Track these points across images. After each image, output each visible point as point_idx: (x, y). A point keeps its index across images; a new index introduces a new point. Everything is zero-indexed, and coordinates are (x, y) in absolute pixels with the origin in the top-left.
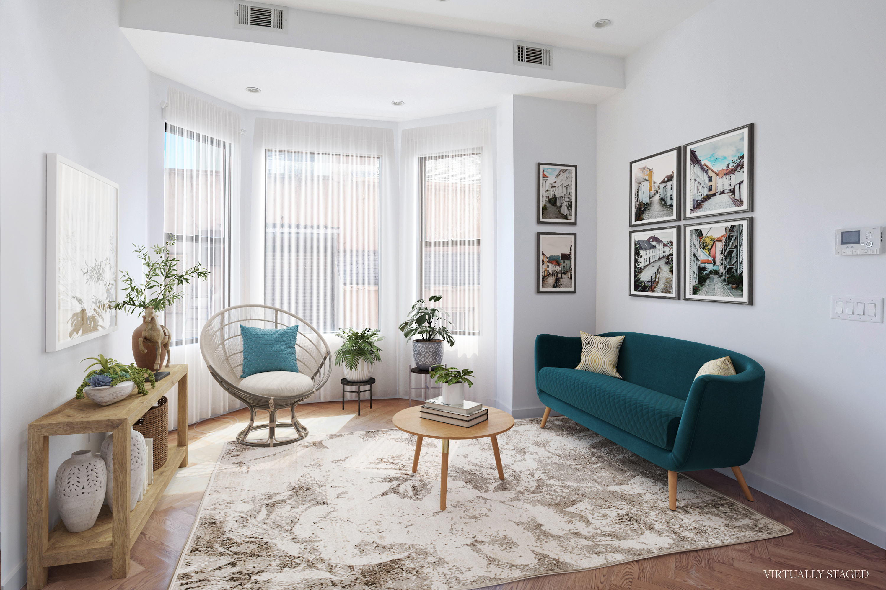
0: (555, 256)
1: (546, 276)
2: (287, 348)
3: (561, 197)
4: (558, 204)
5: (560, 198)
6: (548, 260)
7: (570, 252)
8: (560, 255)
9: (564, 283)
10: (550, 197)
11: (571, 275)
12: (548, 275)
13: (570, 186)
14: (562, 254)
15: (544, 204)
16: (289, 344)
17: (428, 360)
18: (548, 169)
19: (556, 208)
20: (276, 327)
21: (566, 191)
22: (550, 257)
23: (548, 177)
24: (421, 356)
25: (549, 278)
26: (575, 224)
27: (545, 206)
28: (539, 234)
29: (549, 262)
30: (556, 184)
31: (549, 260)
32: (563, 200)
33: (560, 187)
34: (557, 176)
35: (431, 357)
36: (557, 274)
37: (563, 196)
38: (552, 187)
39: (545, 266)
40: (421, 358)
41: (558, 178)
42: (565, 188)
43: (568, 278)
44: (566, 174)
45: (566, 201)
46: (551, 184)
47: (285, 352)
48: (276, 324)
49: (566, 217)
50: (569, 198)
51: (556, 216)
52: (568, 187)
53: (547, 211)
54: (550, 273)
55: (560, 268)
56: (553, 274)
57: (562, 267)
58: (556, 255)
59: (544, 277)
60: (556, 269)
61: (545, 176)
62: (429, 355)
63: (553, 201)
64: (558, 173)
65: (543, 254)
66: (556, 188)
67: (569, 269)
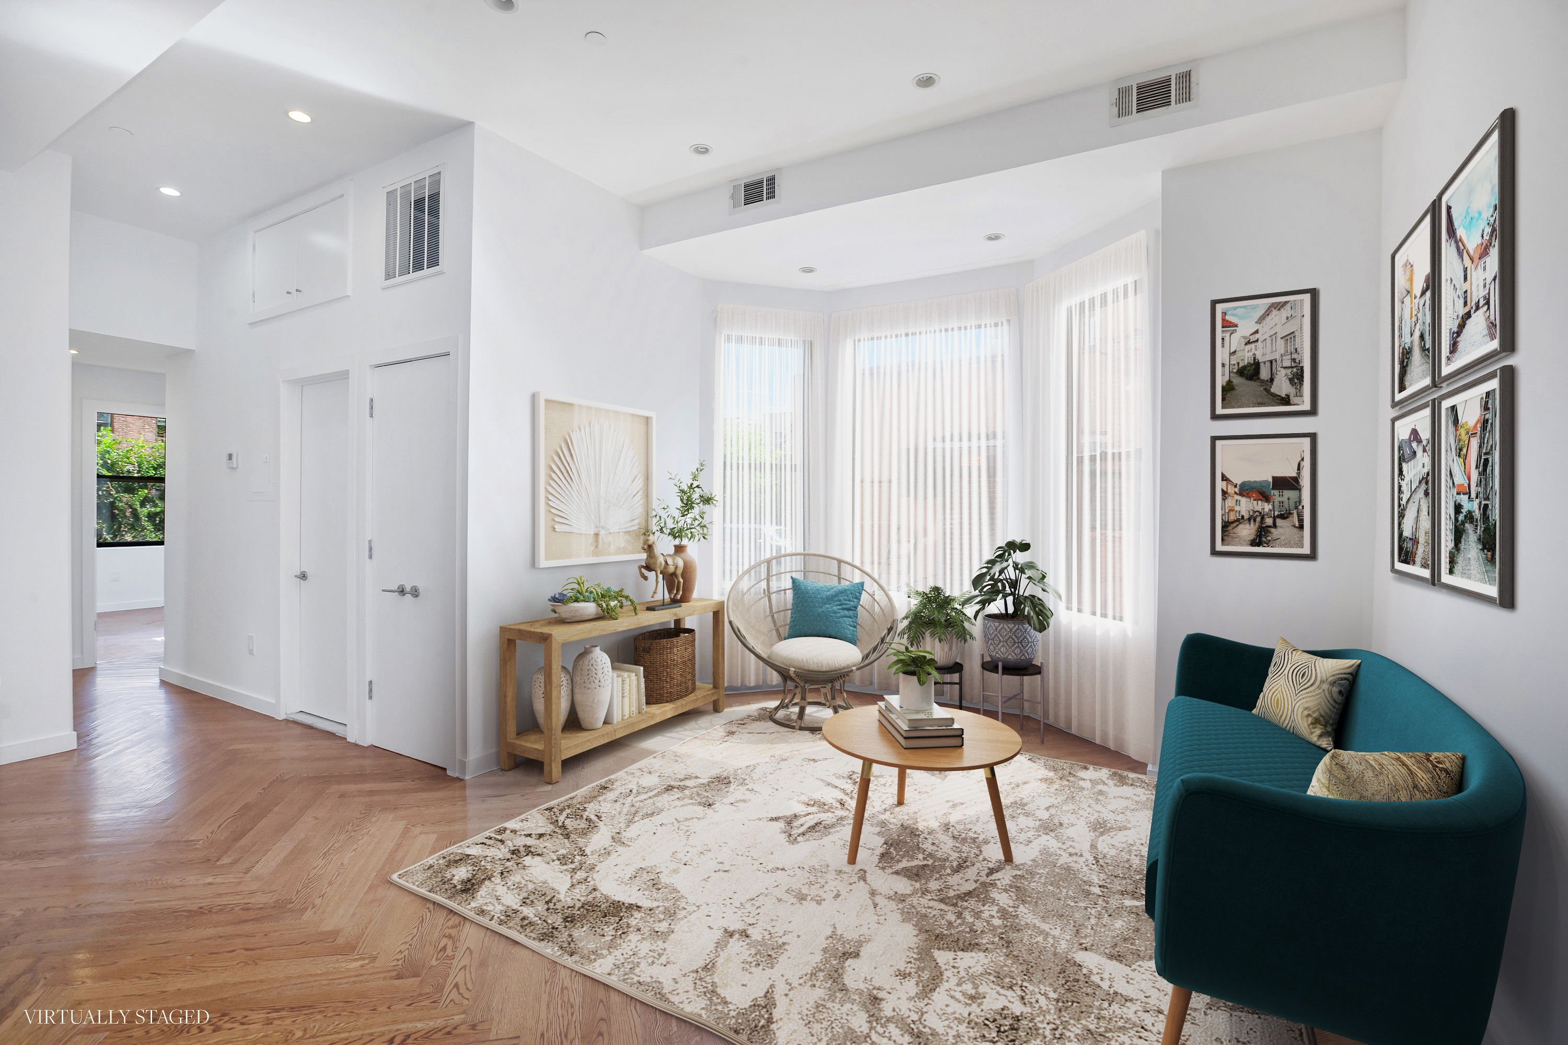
0: (1255, 482)
1: (1233, 523)
2: (843, 609)
3: (1271, 362)
4: (1264, 374)
5: (1268, 364)
6: (1237, 490)
7: (1299, 474)
8: (1271, 480)
9: (1282, 538)
10: (1241, 365)
11: (1301, 521)
12: (1240, 520)
13: (1297, 333)
14: (1274, 478)
15: (1227, 378)
16: (846, 604)
17: (1013, 651)
18: (1235, 308)
19: (1259, 384)
20: (839, 583)
21: (1286, 347)
22: (1243, 484)
23: (1236, 326)
24: (999, 644)
25: (1241, 526)
26: (1313, 412)
27: (1229, 382)
28: (1214, 439)
29: (1241, 494)
30: (1257, 336)
31: (1241, 490)
32: (1277, 367)
33: (1269, 341)
34: (1261, 320)
35: (1018, 647)
36: (1263, 518)
37: (1278, 357)
38: (1248, 343)
39: (1230, 502)
40: (999, 646)
41: (1264, 322)
42: (1283, 342)
43: (1294, 526)
44: (1285, 312)
45: (1285, 368)
46: (1244, 337)
47: (838, 615)
48: (839, 579)
49: (1286, 401)
50: (1294, 360)
51: (1259, 400)
52: (1290, 337)
53: (1233, 392)
54: (1243, 517)
55: (1270, 507)
56: (1251, 519)
57: (1277, 503)
58: (1258, 479)
59: (1226, 526)
60: (1259, 508)
61: (1227, 324)
62: (1015, 643)
63: (1250, 371)
64: (1263, 312)
65: (1224, 478)
66: (1259, 344)
67: (1296, 508)
